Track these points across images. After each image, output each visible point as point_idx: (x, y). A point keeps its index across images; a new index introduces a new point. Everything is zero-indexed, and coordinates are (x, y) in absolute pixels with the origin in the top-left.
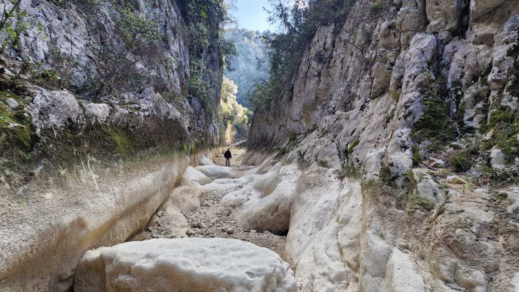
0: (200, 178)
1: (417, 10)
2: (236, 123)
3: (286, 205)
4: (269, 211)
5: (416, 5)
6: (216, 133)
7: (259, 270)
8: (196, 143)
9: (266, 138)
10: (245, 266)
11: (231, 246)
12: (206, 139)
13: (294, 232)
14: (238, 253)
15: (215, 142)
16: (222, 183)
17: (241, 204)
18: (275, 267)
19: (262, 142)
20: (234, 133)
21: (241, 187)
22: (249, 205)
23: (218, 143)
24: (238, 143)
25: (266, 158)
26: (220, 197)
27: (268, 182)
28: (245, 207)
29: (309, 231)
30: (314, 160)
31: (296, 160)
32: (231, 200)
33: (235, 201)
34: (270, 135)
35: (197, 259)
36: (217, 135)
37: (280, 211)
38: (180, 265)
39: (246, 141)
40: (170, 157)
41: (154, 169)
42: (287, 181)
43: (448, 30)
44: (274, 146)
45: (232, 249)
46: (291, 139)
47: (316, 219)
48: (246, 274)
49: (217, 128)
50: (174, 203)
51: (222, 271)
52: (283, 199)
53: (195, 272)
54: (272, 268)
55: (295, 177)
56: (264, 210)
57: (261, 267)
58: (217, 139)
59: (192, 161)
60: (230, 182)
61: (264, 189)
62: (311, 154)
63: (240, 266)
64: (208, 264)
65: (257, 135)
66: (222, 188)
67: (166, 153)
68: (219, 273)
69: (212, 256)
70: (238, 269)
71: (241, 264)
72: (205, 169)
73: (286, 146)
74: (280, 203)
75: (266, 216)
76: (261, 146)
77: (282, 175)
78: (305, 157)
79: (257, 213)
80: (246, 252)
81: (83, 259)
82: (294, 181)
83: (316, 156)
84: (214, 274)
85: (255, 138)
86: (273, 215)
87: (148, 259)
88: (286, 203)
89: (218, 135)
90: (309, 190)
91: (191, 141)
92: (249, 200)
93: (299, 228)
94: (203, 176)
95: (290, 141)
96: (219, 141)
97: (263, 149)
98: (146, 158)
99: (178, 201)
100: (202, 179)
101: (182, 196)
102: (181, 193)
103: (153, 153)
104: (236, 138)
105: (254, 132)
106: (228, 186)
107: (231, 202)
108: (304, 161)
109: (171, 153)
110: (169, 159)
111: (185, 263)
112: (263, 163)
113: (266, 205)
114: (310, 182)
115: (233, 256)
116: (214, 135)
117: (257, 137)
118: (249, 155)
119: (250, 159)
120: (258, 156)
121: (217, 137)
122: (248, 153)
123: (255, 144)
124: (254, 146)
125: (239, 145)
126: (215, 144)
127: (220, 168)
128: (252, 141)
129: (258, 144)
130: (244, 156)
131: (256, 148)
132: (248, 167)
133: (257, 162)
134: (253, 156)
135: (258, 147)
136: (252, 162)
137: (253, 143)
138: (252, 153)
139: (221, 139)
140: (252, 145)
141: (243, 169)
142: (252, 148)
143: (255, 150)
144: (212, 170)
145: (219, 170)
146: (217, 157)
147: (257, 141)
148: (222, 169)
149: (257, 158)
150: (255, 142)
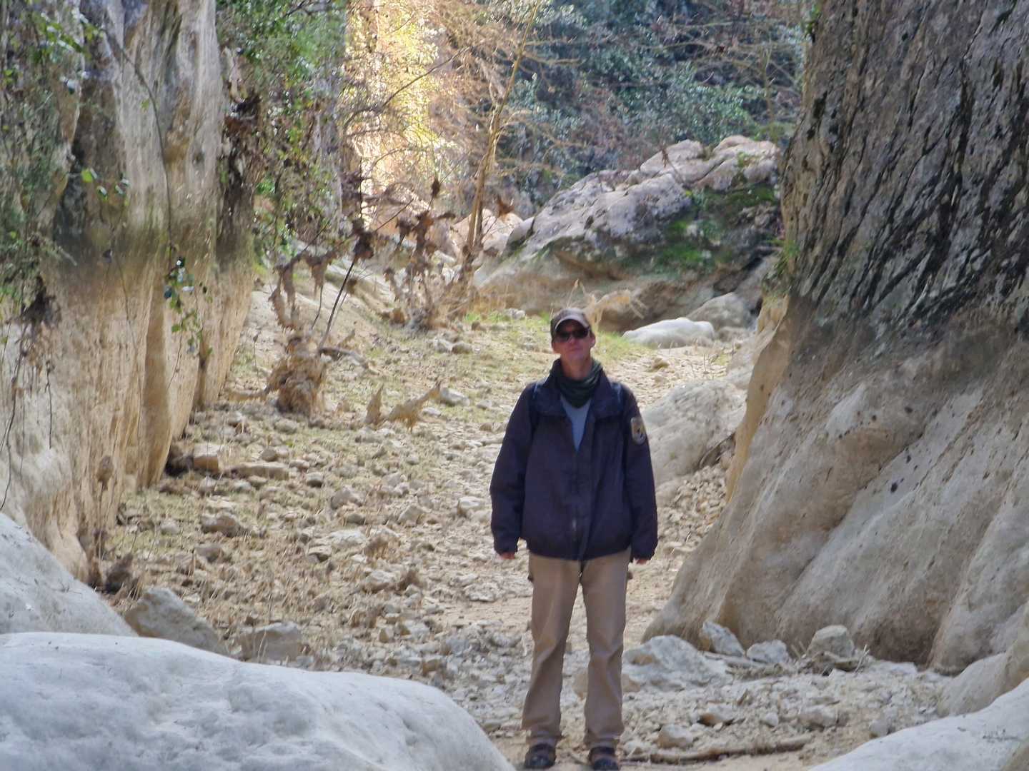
15: (142, 175)
23: (197, 185)
24: (593, 203)
36: (170, 24)
58: (173, 113)
85: (941, 106)
89: (202, 17)
104: (556, 98)
116: (119, 31)
117: (998, 81)
118: (820, 445)
119: (836, 522)
120: (1006, 476)
121: (185, 69)
122: (795, 395)
123: (945, 230)
124: (933, 267)
125: (617, 240)
126: (138, 215)
127: (230, 696)
128: (890, 166)
129: (1004, 216)
130: (712, 457)
131: (981, 298)
132: (791, 695)
133: (989, 598)
134: (898, 468)
135: (1005, 292)
136: (881, 588)
137: (907, 204)
138: (873, 401)
139: (250, 105)
140: (898, 245)
141: (705, 721)
142: (878, 313)
143: (937, 337)
144: (70, 731)
145: (212, 745)
146: (174, 469)
147: (997, 171)
148: (272, 716)
149: (981, 517)
150: (948, 190)
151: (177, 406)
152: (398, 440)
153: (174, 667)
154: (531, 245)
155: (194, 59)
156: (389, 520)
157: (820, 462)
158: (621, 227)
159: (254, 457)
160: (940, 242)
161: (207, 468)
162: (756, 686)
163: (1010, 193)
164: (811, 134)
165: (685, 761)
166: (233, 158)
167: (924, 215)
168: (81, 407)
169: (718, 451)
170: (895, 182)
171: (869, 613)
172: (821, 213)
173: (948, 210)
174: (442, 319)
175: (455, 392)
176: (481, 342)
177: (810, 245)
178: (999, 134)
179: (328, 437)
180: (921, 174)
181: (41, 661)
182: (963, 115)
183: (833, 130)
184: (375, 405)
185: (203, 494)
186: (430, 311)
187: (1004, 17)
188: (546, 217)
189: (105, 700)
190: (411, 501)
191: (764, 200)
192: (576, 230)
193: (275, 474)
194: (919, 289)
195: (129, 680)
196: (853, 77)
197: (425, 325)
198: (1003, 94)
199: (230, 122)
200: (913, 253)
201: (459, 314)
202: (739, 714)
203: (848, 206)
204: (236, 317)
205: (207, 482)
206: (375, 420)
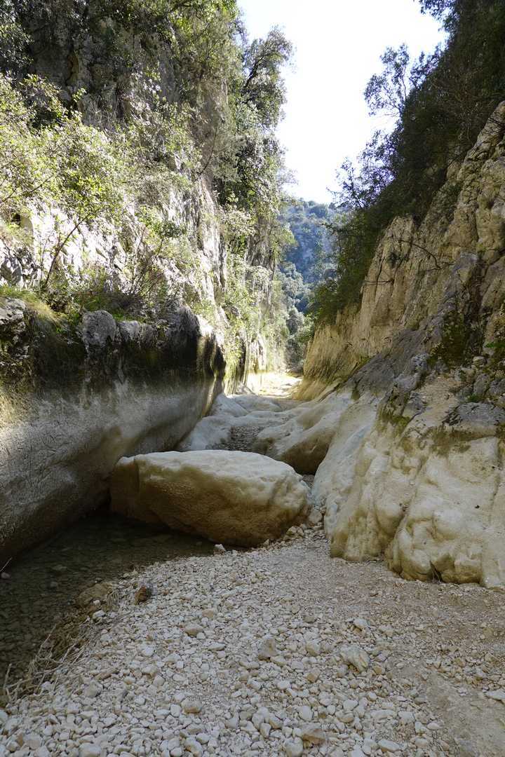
0: (233, 409)
1: (468, 225)
5: (468, 219)
7: (272, 477)
9: (329, 362)
18: (287, 476)
19: (323, 367)
22: (288, 440)
25: (325, 388)
27: (313, 414)
31: (350, 389)
34: (334, 357)
42: (333, 413)
43: (495, 250)
44: (336, 372)
45: (249, 461)
48: (260, 479)
49: (263, 346)
52: (323, 431)
54: (284, 476)
60: (270, 416)
70: (254, 475)
78: (360, 385)
81: (118, 464)
92: (289, 435)
96: (266, 364)
105: (313, 353)
108: (357, 389)
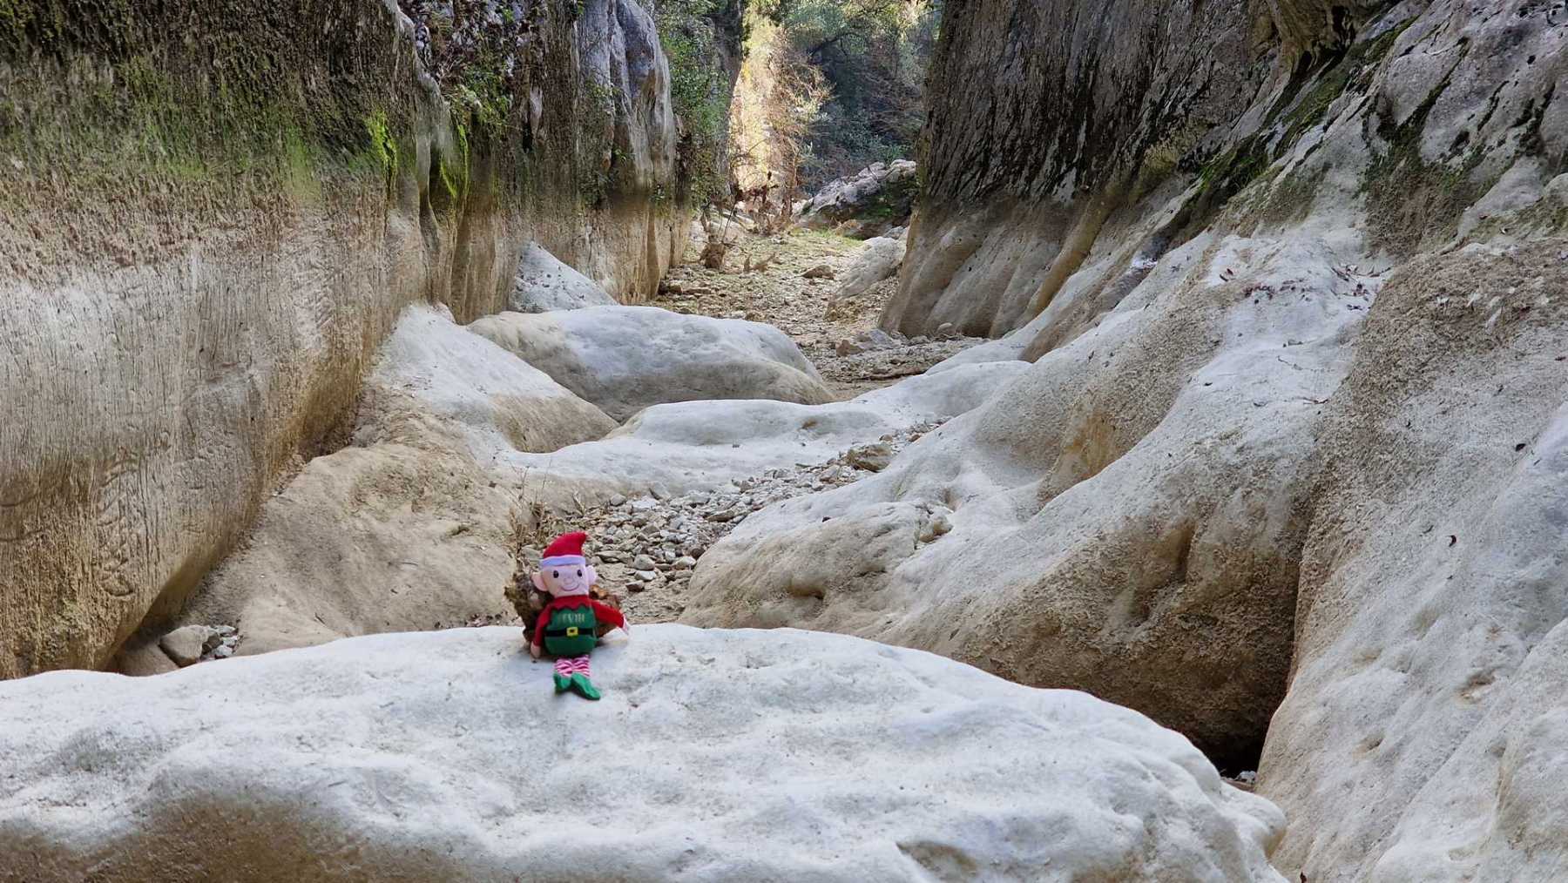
0: (511, 402)
2: (819, 24)
3: (1259, 515)
4: (1115, 583)
6: (645, 86)
7: (1021, 831)
8: (474, 120)
9: (1085, 97)
10: (893, 806)
11: (774, 676)
12: (559, 113)
13: (1330, 690)
14: (830, 719)
15: (642, 163)
16: (708, 437)
17: (873, 571)
18: (1157, 813)
19: (1048, 128)
20: (809, 108)
21: (865, 462)
22: (938, 570)
23: (666, 170)
24: (838, 191)
25: (1085, 254)
26: (692, 541)
27: (1105, 376)
28: (906, 591)
29: (1465, 658)
30: (1511, 146)
31: (1348, 179)
32: (782, 548)
33: (819, 551)
34: (1122, 55)
35: (485, 762)
36: (651, 99)
37: (1206, 573)
38: (345, 799)
39: (910, 165)
40: (248, 180)
41: (119, 240)
42: (1270, 345)
44: (1153, 139)
45: (785, 698)
46: (1306, 58)
47: (1525, 561)
48: (909, 862)
49: (653, 40)
50: (299, 566)
51: (701, 839)
52: (1230, 471)
53: (478, 847)
54: (1133, 821)
55: (1334, 305)
56: (1069, 578)
57: (1034, 805)
58: (654, 138)
59: (444, 265)
60: (769, 428)
61: (1068, 438)
62: (1483, 107)
63: (852, 806)
64: (579, 796)
65: (1009, 77)
66: (700, 476)
67: (218, 140)
68: (680, 845)
69: (612, 747)
70: (838, 825)
71: (868, 790)
72: (555, 339)
73: (1268, 122)
74: (1206, 509)
75: (1084, 628)
76: (1038, 165)
77: (1223, 300)
78: (1434, 142)
79: (1010, 612)
80: (908, 713)
82: (1331, 333)
83: (1531, 115)
84: (639, 860)
85: (983, 108)
86: (1145, 614)
87: (84, 780)
88: (1258, 499)
89: (665, 99)
90: (1468, 361)
91: (426, 94)
92: (939, 532)
93: (1369, 658)
94: (541, 385)
95: (1299, 78)
96: (672, 153)
97: (1065, 190)
98: (44, 135)
99: (335, 561)
100: (533, 411)
101: (365, 521)
102: (359, 499)
103: (97, 108)
104: (821, 151)
105: (975, 55)
106: (757, 454)
107: (787, 562)
108: (1419, 173)
109: (261, 146)
110: (243, 199)
111: (387, 787)
112: (1064, 298)
113: (1088, 538)
114: (1473, 298)
115: (795, 741)
116: (629, 102)
117: (1007, 94)
118: (937, 253)
119: (946, 286)
120: (1017, 258)
121: (659, 120)
122: (926, 236)
123: (987, 158)
124: (982, 176)
125: (850, 205)
126: (641, 180)
127: (684, 327)
128: (962, 135)
129: (1012, 150)
130: (893, 272)
131: (1003, 185)
132: (929, 350)
133: (1011, 308)
134: (973, 261)
135: (1014, 183)
136: (966, 311)
137: (970, 151)
138: (959, 233)
139: (688, 138)
140: (967, 168)
141: (893, 362)
142: (959, 198)
143: (986, 205)
144: (616, 343)
145: (677, 347)
146: (662, 292)
147: (1008, 132)
148: (702, 335)
149: (1007, 275)
150: (987, 143)
151: (662, 266)
152: (759, 277)
153: (659, 317)
154: (812, 209)
155: (662, 115)
156: (755, 307)
157: (937, 260)
158: (851, 200)
159: (696, 285)
160: (985, 166)
161: (677, 290)
162: (914, 348)
163: (1014, 142)
164: (928, 126)
165: (886, 378)
166: (681, 161)
167: (978, 154)
168: (620, 263)
169: (895, 269)
170: (965, 142)
171: (962, 321)
172: (933, 158)
173: (988, 152)
174: (775, 230)
175: (782, 259)
176: (792, 240)
177: (930, 173)
178: (1008, 117)
179: (728, 277)
180: (976, 138)
181: (602, 316)
182: (992, 111)
183: (937, 123)
184: (747, 263)
185: (675, 301)
186: (770, 227)
187: (1008, 67)
188: (819, 198)
189: (630, 330)
190: (764, 300)
191: (912, 186)
192: (832, 202)
193: (705, 292)
194: (977, 186)
195: (640, 322)
196: (945, 100)
197: (767, 233)
198: (1009, 100)
199: (679, 145)
200: (975, 168)
201: (783, 229)
202: (907, 359)
203: (945, 154)
204: (686, 230)
205: (677, 296)
206: (747, 269)
